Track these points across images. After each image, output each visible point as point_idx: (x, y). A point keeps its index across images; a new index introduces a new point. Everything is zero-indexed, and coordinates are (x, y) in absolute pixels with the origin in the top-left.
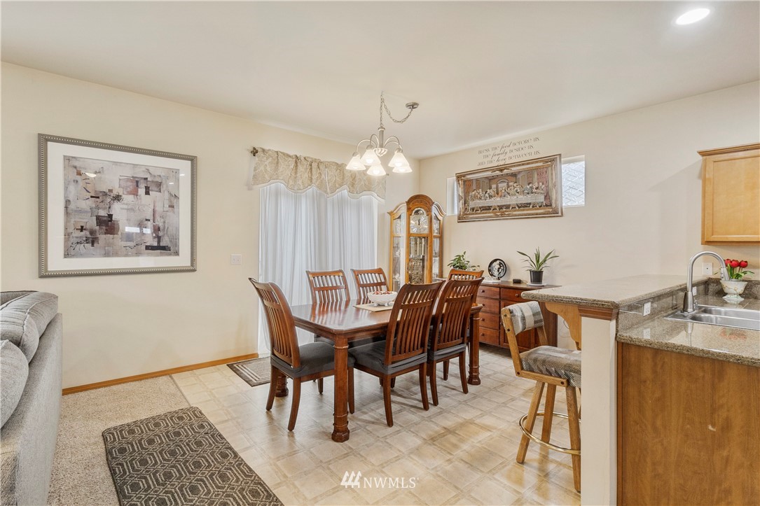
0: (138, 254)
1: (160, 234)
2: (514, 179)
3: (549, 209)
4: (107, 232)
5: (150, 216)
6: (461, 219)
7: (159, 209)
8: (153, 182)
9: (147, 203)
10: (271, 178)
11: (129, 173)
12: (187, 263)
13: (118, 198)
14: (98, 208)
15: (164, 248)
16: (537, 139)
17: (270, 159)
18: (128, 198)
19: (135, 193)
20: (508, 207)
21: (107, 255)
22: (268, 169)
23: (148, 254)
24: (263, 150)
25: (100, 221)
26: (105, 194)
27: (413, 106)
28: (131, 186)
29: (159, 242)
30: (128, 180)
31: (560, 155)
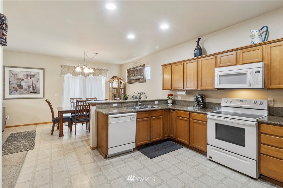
0: (28, 94)
1: (34, 89)
2: (137, 71)
3: (143, 80)
4: (20, 88)
5: (31, 84)
6: (128, 83)
7: (34, 82)
8: (32, 75)
9: (31, 81)
10: (67, 73)
11: (25, 74)
12: (42, 96)
13: (23, 80)
14: (17, 82)
15: (35, 92)
16: (142, 60)
17: (67, 68)
18: (25, 80)
19: (27, 79)
20: (136, 79)
21: (20, 94)
22: (66, 70)
23: (31, 94)
24: (64, 66)
25: (18, 86)
26: (19, 79)
27: (96, 54)
28: (26, 77)
29: (34, 91)
30: (25, 75)
31: (145, 65)
